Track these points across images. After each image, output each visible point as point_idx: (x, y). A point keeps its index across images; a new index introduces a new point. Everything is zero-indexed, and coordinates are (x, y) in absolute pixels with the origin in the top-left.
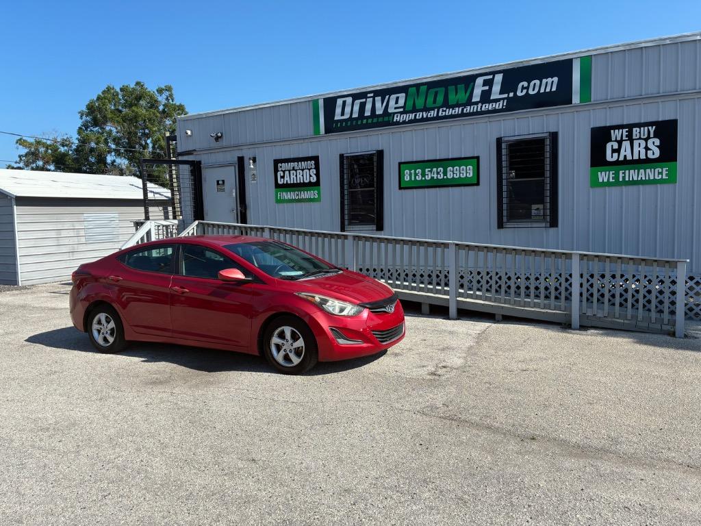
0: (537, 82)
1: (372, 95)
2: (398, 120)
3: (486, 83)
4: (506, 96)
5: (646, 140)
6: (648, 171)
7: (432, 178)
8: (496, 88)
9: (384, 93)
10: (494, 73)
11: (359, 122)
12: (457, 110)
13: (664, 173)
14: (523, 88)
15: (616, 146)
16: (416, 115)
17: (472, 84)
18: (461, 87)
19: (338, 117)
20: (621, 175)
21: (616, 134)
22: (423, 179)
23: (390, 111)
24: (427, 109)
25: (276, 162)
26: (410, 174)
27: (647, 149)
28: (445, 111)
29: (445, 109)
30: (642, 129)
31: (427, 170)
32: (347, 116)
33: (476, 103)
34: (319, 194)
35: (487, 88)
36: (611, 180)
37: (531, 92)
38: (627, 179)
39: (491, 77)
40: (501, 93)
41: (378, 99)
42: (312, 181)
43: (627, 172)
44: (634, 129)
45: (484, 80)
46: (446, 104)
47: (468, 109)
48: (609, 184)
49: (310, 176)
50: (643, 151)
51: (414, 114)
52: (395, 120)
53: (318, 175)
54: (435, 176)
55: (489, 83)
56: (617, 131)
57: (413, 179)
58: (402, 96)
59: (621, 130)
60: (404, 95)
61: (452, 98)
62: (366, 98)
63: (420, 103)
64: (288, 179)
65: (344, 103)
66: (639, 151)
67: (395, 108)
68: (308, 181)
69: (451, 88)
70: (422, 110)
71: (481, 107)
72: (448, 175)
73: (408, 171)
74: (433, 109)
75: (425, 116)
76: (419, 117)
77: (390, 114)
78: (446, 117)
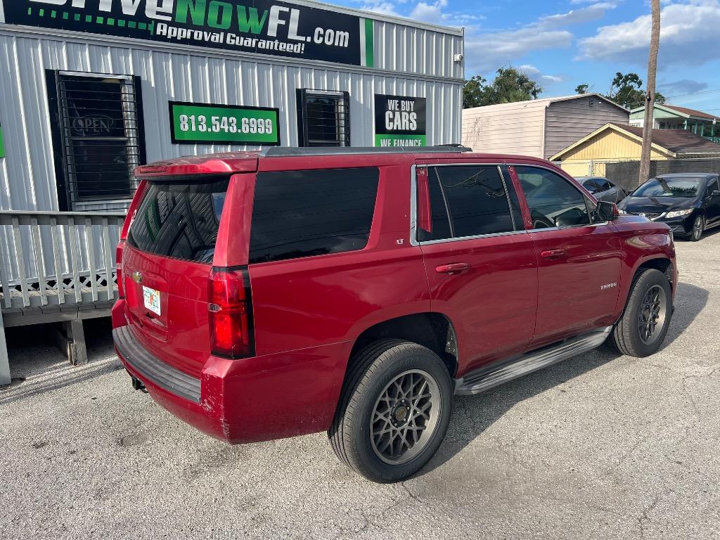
0: (332, 32)
2: (164, 34)
3: (282, 15)
4: (303, 39)
5: (409, 113)
6: (410, 141)
7: (222, 130)
10: (290, 6)
11: (89, 19)
12: (250, 42)
14: (319, 35)
15: (391, 115)
16: (192, 34)
17: (266, 12)
18: (253, 11)
20: (395, 143)
21: (391, 104)
22: (210, 130)
23: (149, 14)
26: (189, 121)
28: (235, 39)
29: (234, 35)
30: (406, 102)
31: (213, 118)
33: (272, 39)
36: (389, 146)
37: (327, 42)
38: (398, 146)
39: (286, 10)
40: (299, 34)
43: (398, 141)
44: (402, 102)
45: (280, 12)
46: (234, 28)
47: (263, 44)
50: (407, 123)
51: (189, 31)
52: (158, 33)
54: (226, 128)
55: (285, 17)
56: (391, 101)
57: (194, 129)
59: (394, 101)
61: (243, 23)
63: (198, 15)
67: (158, 13)
69: (241, 9)
70: (201, 29)
71: (279, 45)
72: (243, 128)
73: (186, 117)
74: (218, 31)
75: (207, 39)
76: (198, 37)
77: (149, 21)
78: (235, 47)
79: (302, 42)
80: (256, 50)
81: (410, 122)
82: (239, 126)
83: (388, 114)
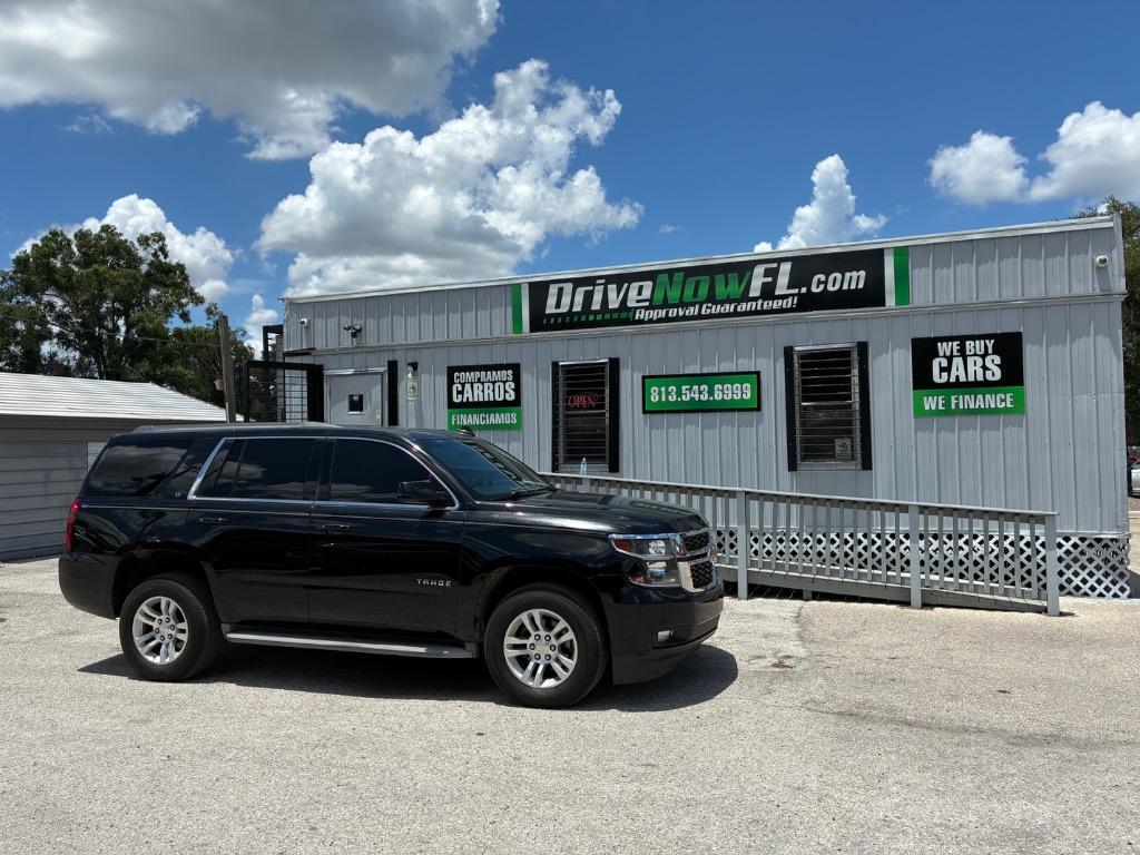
0: (839, 276)
1: (603, 281)
2: (642, 318)
3: (767, 273)
4: (796, 291)
5: (983, 357)
6: (988, 396)
7: (692, 399)
8: (783, 280)
9: (621, 280)
10: (780, 261)
11: (584, 318)
12: (729, 308)
13: (1009, 400)
14: (819, 282)
15: (945, 363)
16: (667, 312)
17: (748, 274)
18: (733, 277)
19: (550, 309)
20: (953, 402)
21: (943, 348)
22: (679, 399)
23: (630, 304)
24: (683, 304)
25: (451, 371)
26: (660, 393)
27: (985, 368)
28: (711, 308)
29: (710, 305)
30: (977, 342)
31: (684, 388)
32: (564, 309)
33: (755, 299)
34: (519, 418)
36: (940, 407)
37: (830, 288)
38: (961, 407)
39: (775, 265)
40: (790, 286)
41: (612, 288)
42: (508, 398)
43: (961, 397)
44: (968, 343)
45: (766, 269)
46: (712, 298)
47: (743, 307)
48: (937, 413)
49: (506, 391)
50: (980, 372)
51: (665, 310)
52: (637, 318)
53: (517, 390)
54: (697, 396)
55: (773, 273)
56: (945, 344)
57: (664, 399)
58: (648, 285)
59: (950, 343)
60: (651, 283)
61: (720, 291)
62: (595, 285)
63: (674, 295)
64: (470, 395)
65: (561, 291)
66: (974, 370)
67: (638, 301)
68: (501, 399)
69: (720, 278)
70: (677, 306)
71: (762, 304)
72: (716, 395)
73: (657, 389)
74: (693, 304)
75: (681, 314)
76: (673, 314)
77: (629, 309)
78: (711, 316)
79: (793, 295)
80: (736, 314)
82: (711, 393)
83: (939, 362)
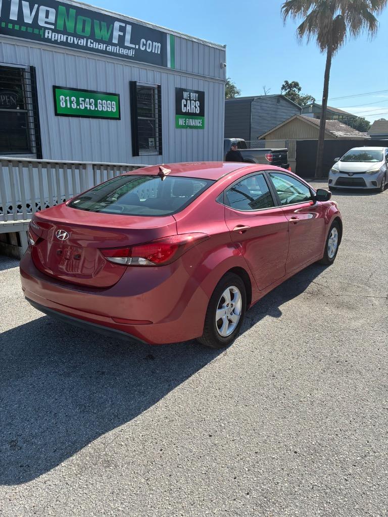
0: (151, 43)
3: (120, 29)
4: (134, 46)
5: (195, 101)
6: (196, 120)
7: (86, 108)
10: (125, 23)
11: (3, 25)
12: (102, 47)
13: (201, 123)
14: (143, 44)
16: (67, 38)
17: (112, 25)
18: (104, 24)
20: (187, 122)
21: (185, 95)
22: (78, 107)
23: (41, 23)
26: (66, 101)
28: (93, 43)
29: (92, 41)
30: (194, 94)
31: (81, 99)
33: (115, 45)
35: (122, 34)
36: (184, 124)
37: (148, 49)
38: (189, 125)
39: (123, 25)
40: (131, 42)
41: (26, 4)
43: (189, 120)
44: (191, 94)
45: (120, 26)
46: (92, 36)
47: (110, 48)
48: (183, 127)
51: (65, 36)
52: (46, 37)
54: (88, 106)
55: (123, 30)
56: (185, 93)
57: (69, 106)
58: (52, 11)
60: (55, 11)
61: (97, 32)
63: (70, 26)
66: (193, 107)
67: (46, 23)
69: (97, 23)
70: (72, 35)
71: (119, 50)
72: (99, 107)
73: (63, 97)
74: (83, 38)
75: (76, 42)
76: (70, 41)
77: (40, 28)
78: (93, 50)
79: (133, 48)
80: (105, 52)
81: (196, 107)
82: (96, 105)
83: (184, 102)
